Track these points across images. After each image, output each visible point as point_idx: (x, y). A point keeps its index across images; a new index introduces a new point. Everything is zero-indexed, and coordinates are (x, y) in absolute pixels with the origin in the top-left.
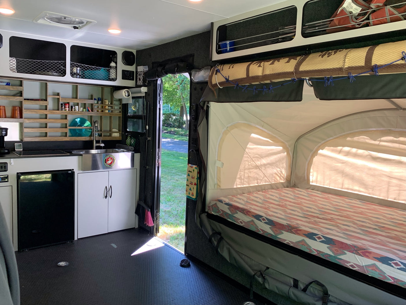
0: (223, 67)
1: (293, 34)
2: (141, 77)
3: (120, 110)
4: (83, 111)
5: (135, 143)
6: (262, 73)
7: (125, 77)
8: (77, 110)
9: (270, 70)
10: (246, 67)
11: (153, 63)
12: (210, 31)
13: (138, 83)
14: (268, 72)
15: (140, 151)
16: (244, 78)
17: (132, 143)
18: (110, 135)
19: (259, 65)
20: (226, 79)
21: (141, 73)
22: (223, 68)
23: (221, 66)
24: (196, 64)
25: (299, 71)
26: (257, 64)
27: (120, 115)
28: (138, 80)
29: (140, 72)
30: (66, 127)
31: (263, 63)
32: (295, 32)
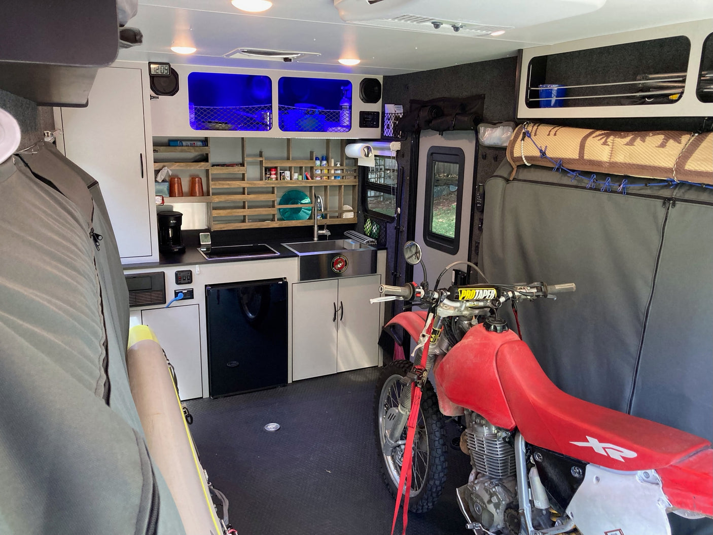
0: (537, 128)
1: (680, 90)
2: (390, 122)
3: (355, 174)
4: (298, 179)
5: (378, 232)
6: (609, 157)
7: (365, 123)
8: (289, 179)
9: (625, 156)
10: (580, 141)
11: (412, 102)
12: (517, 57)
13: (385, 132)
14: (620, 158)
15: (386, 247)
16: (574, 159)
17: (374, 231)
18: (340, 216)
19: (603, 140)
20: (541, 151)
21: (391, 116)
22: (536, 131)
23: (533, 127)
24: (487, 113)
25: (684, 170)
26: (601, 139)
27: (355, 182)
28: (385, 127)
29: (390, 114)
30: (273, 206)
31: (612, 138)
32: (684, 87)
